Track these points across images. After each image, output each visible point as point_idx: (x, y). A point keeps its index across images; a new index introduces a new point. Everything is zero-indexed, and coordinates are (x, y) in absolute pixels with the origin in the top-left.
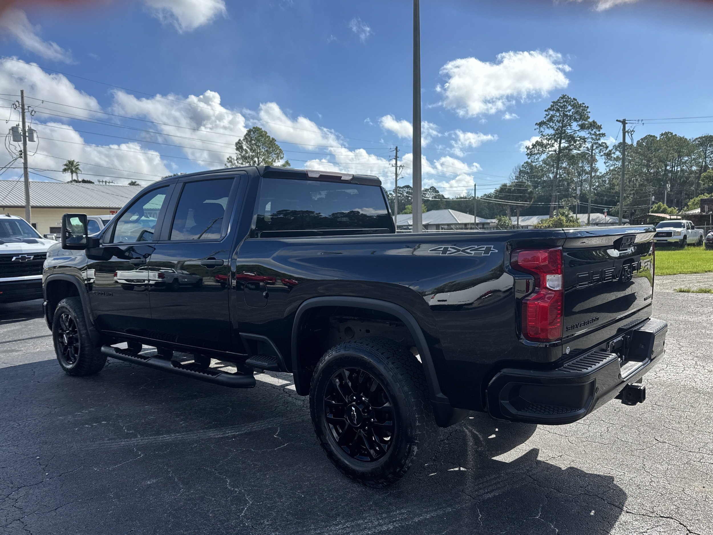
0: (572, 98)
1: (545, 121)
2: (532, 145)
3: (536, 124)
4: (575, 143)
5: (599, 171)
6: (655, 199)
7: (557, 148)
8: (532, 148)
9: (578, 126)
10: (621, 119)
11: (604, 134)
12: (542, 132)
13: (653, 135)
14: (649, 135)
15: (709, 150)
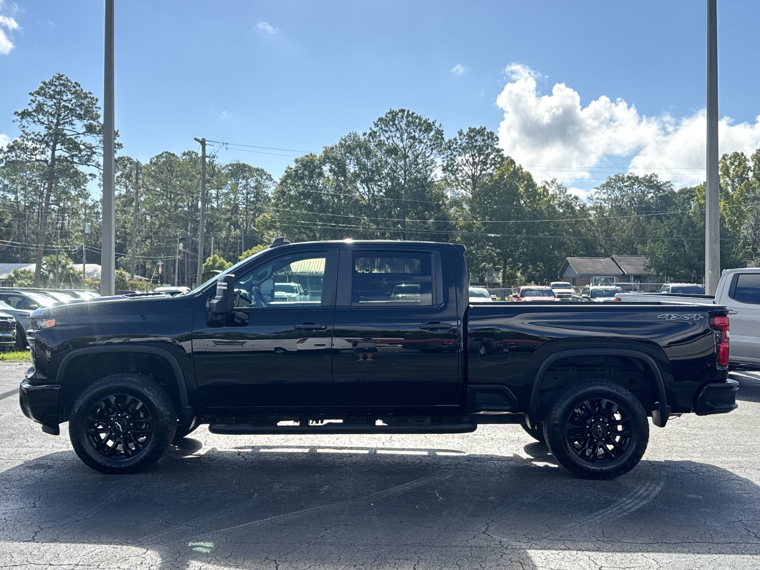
0: (73, 82)
1: (30, 110)
2: (8, 147)
3: (16, 113)
4: (80, 154)
5: (90, 197)
6: (183, 248)
7: (50, 156)
8: (8, 152)
9: (84, 127)
10: (200, 139)
11: (121, 145)
12: (24, 127)
13: (172, 153)
14: (167, 152)
15: (241, 183)
